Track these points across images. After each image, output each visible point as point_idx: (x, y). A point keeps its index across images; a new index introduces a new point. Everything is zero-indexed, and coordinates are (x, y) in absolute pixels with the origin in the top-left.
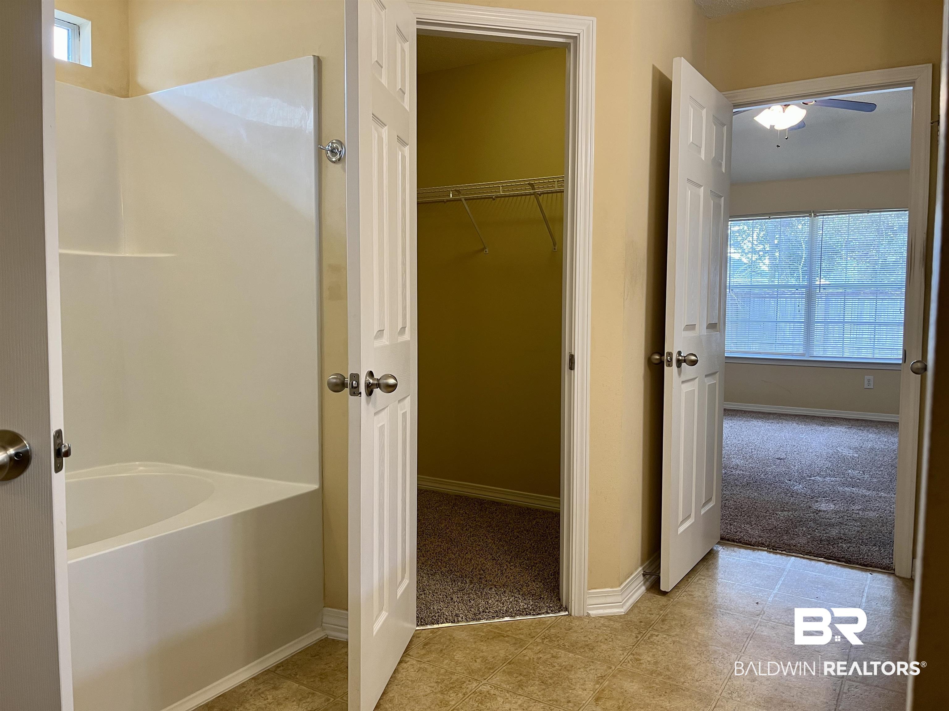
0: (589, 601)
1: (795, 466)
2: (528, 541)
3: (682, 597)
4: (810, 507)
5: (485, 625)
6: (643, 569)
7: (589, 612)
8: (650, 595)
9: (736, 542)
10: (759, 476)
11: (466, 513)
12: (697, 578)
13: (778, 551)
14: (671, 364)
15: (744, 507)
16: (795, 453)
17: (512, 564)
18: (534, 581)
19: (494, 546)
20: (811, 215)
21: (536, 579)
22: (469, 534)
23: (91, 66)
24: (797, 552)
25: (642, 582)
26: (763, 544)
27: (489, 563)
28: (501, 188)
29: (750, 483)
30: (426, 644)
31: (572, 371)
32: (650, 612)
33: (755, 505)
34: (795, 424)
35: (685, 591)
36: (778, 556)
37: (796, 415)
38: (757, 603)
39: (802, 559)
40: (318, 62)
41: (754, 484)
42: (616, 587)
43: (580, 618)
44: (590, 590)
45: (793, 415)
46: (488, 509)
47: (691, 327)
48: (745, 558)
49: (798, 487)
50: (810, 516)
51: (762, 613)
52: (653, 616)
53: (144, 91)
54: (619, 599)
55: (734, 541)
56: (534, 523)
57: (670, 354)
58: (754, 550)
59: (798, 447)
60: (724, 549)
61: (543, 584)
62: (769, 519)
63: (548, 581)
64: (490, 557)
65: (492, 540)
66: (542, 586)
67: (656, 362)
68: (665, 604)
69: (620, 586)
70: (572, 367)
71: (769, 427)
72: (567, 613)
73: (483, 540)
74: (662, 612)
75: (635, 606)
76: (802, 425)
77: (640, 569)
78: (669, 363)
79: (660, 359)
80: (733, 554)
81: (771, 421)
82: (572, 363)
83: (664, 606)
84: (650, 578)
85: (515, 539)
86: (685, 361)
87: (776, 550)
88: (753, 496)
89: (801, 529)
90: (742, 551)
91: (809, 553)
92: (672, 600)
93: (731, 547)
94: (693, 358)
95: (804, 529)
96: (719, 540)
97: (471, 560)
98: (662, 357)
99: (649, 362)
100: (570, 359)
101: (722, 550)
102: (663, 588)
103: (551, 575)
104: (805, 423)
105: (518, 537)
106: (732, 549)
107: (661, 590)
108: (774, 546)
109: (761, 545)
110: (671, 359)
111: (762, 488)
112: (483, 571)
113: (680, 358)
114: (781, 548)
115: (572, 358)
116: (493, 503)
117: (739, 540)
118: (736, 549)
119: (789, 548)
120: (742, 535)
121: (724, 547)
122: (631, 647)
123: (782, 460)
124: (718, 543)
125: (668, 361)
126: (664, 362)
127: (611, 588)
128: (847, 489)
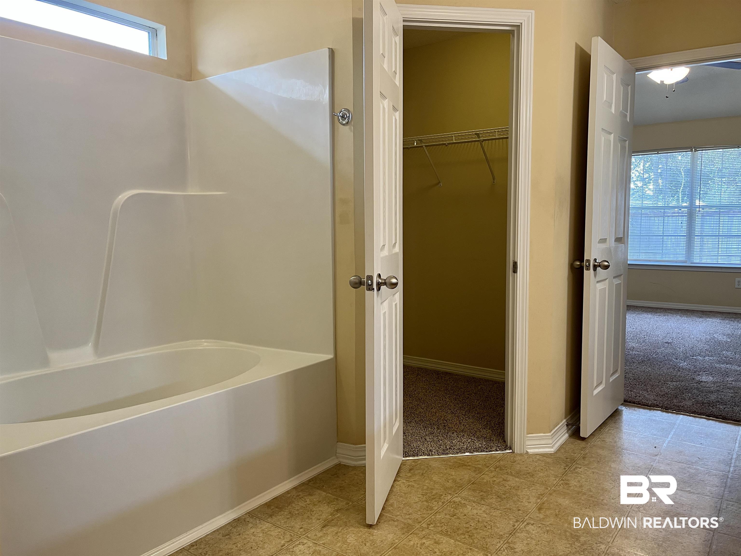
0: (528, 443)
1: (680, 348)
2: (476, 401)
3: (596, 441)
4: (694, 379)
5: (451, 458)
6: (567, 421)
7: (528, 450)
8: (572, 440)
9: (637, 404)
10: (652, 355)
11: (427, 381)
12: (607, 429)
13: (670, 411)
14: (589, 269)
15: (641, 378)
16: (680, 338)
17: (466, 416)
18: (484, 429)
19: (451, 404)
20: (692, 150)
21: (485, 427)
22: (432, 395)
23: (166, 59)
24: (685, 411)
25: (566, 431)
26: (657, 405)
27: (449, 416)
28: (454, 137)
29: (644, 361)
30: (410, 470)
31: (516, 274)
32: (574, 452)
33: (649, 377)
34: (678, 317)
35: (599, 438)
36: (670, 414)
37: (679, 310)
38: (655, 447)
39: (688, 417)
40: (332, 53)
41: (648, 361)
42: (547, 433)
43: (521, 455)
44: (528, 434)
45: (677, 310)
46: (443, 378)
47: (603, 241)
48: (644, 415)
49: (683, 364)
50: (694, 386)
51: (660, 454)
52: (576, 455)
53: (204, 76)
54: (550, 441)
55: (634, 403)
56: (479, 388)
57: (588, 261)
58: (650, 410)
59: (682, 334)
60: (627, 409)
61: (491, 430)
62: (661, 387)
63: (494, 428)
64: (449, 411)
65: (450, 399)
66: (491, 432)
67: (577, 267)
68: (584, 446)
69: (550, 432)
70: (515, 270)
71: (657, 319)
72: (511, 451)
73: (442, 399)
74: (582, 452)
75: (561, 447)
76: (685, 317)
77: (565, 420)
78: (588, 267)
79: (581, 265)
80: (635, 412)
81: (659, 314)
82: (515, 268)
83: (584, 448)
84: (571, 427)
85: (467, 399)
86: (599, 266)
87: (668, 410)
88: (648, 371)
89: (687, 395)
90: (641, 410)
91: (694, 412)
92: (590, 444)
93: (633, 407)
94: (606, 264)
95: (690, 395)
96: (623, 402)
97: (435, 413)
98: (582, 263)
99: (572, 267)
100: (513, 265)
101: (625, 409)
102: (582, 435)
103: (497, 425)
104: (686, 315)
105: (468, 397)
106: (633, 408)
107: (580, 437)
108: (666, 407)
109: (656, 406)
110: (589, 265)
111: (654, 365)
112: (446, 421)
113: (596, 264)
114: (672, 408)
115: (515, 265)
116: (447, 373)
117: (638, 402)
118: (636, 409)
119: (678, 408)
120: (641, 399)
121: (627, 407)
122: (561, 475)
123: (669, 344)
124: (622, 404)
125: (587, 266)
126: (583, 267)
127: (544, 434)
128: (722, 365)
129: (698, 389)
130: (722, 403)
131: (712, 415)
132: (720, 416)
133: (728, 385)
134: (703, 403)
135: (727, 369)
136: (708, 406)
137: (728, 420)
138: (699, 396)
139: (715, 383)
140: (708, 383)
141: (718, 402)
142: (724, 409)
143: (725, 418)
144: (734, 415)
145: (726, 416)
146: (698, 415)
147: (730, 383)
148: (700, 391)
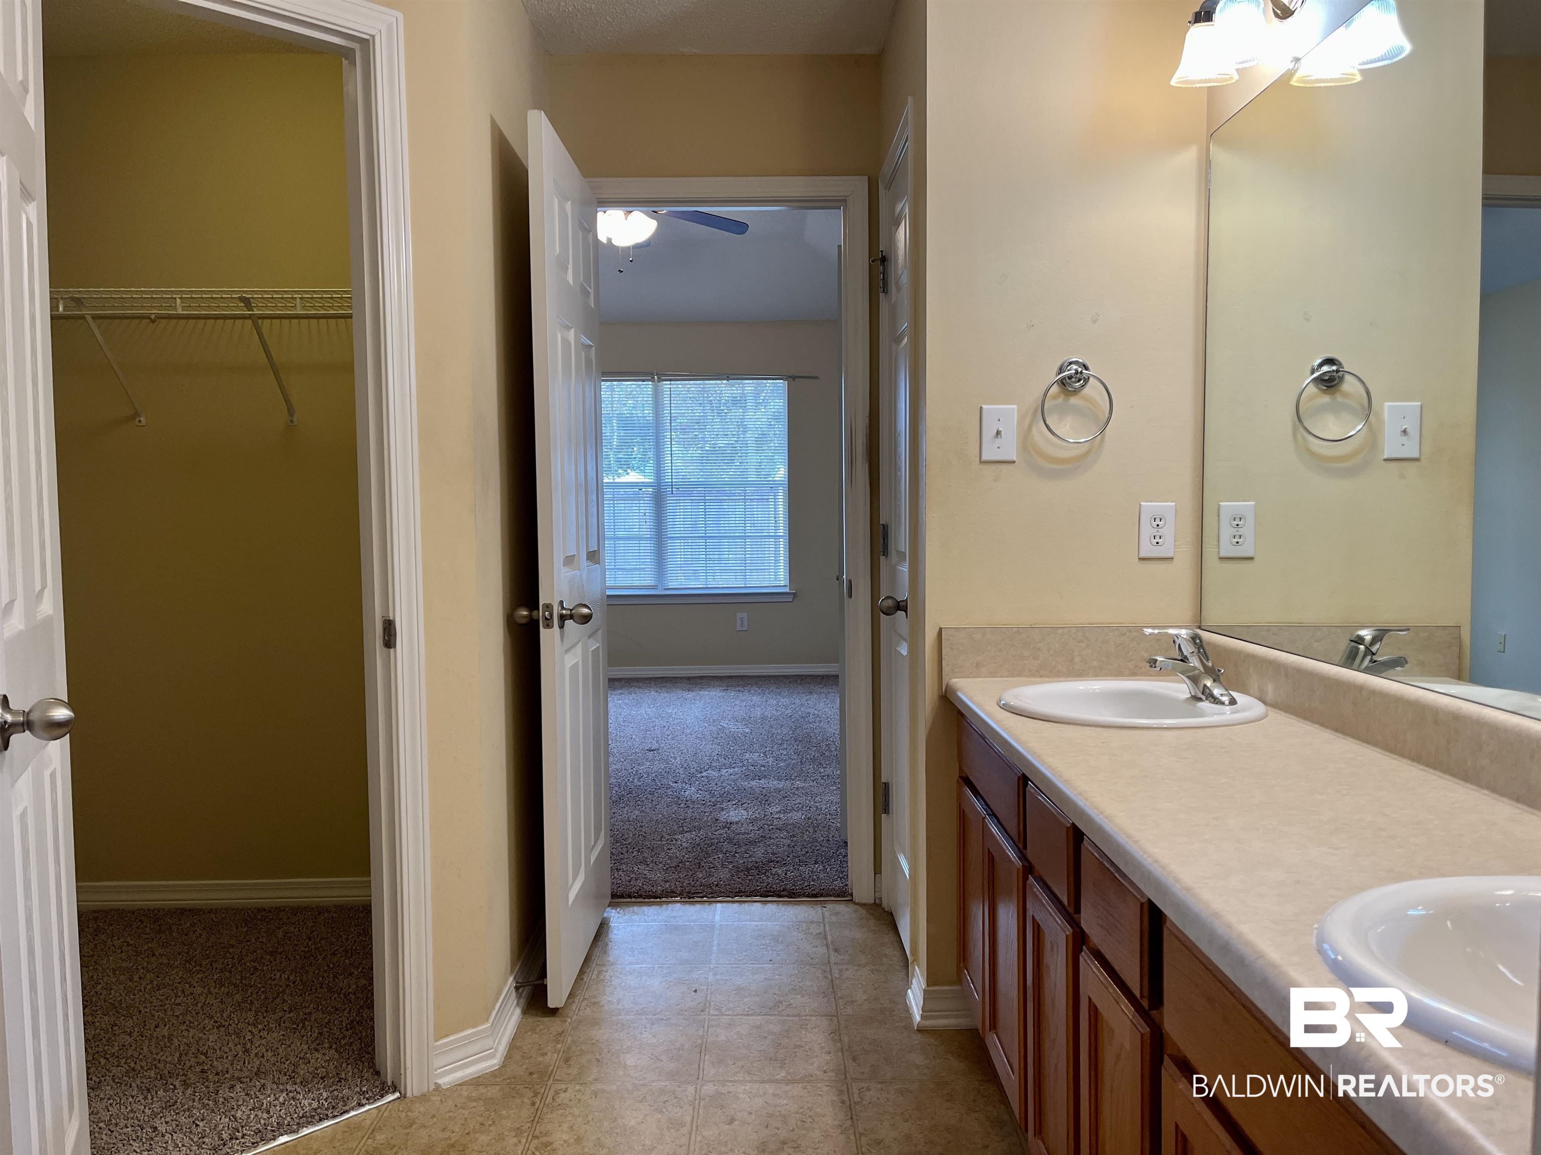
0: (438, 1062)
1: (675, 758)
2: (278, 975)
3: (581, 1009)
4: (717, 820)
6: (515, 978)
7: (438, 1081)
8: (531, 1020)
9: (635, 897)
10: (632, 782)
12: (596, 972)
14: (550, 624)
15: (627, 836)
16: (669, 737)
17: (260, 1026)
18: (317, 1050)
19: (211, 1000)
20: (654, 378)
21: (318, 1044)
24: (722, 895)
25: (515, 1002)
26: (673, 892)
27: (211, 1037)
31: (392, 650)
32: (541, 1052)
33: (641, 831)
34: (653, 693)
35: (584, 999)
36: (698, 906)
37: (650, 679)
38: (695, 991)
39: (730, 905)
41: (629, 796)
42: (482, 1024)
43: (425, 1098)
45: (647, 679)
48: (655, 921)
49: (690, 792)
51: (707, 1005)
52: (548, 1058)
54: (488, 1043)
55: (630, 897)
57: (548, 607)
58: (660, 904)
59: (670, 728)
60: (619, 913)
61: (336, 1051)
62: (669, 849)
63: (343, 1042)
64: (209, 1023)
65: (204, 987)
66: (337, 1056)
67: (524, 621)
68: (560, 1031)
69: (487, 1020)
70: (389, 641)
72: (398, 1095)
73: (183, 992)
74: (559, 1046)
75: (513, 1046)
76: (664, 693)
77: (511, 979)
78: (548, 622)
79: (531, 615)
80: (636, 917)
82: (390, 635)
83: (560, 1034)
84: (523, 991)
85: (252, 974)
86: (571, 617)
87: (693, 897)
88: (635, 817)
90: (645, 909)
91: (739, 893)
92: (569, 1020)
93: (628, 906)
94: (585, 611)
96: (609, 900)
97: (170, 1039)
98: (535, 613)
100: (384, 629)
101: (617, 915)
102: (551, 1004)
103: (347, 1030)
104: (665, 689)
106: (631, 909)
107: (550, 1007)
108: (689, 892)
109: (672, 894)
110: (551, 615)
111: (643, 801)
112: (205, 1054)
113: (564, 612)
114: (699, 892)
115: (389, 627)
117: (637, 893)
118: (636, 908)
119: (709, 890)
120: (641, 885)
121: (618, 909)
122: (530, 1124)
123: (655, 752)
124: (611, 905)
125: (546, 619)
126: (538, 621)
127: (474, 1027)
128: (753, 783)
129: (730, 840)
130: (778, 862)
131: (770, 891)
132: (783, 891)
133: (776, 822)
134: (748, 869)
135: (763, 788)
136: (758, 874)
137: (799, 896)
138: (736, 855)
139: (752, 822)
140: (742, 824)
141: (772, 862)
142: (786, 874)
143: (794, 894)
144: (806, 884)
145: (793, 889)
146: (747, 896)
147: (777, 818)
148: (735, 845)
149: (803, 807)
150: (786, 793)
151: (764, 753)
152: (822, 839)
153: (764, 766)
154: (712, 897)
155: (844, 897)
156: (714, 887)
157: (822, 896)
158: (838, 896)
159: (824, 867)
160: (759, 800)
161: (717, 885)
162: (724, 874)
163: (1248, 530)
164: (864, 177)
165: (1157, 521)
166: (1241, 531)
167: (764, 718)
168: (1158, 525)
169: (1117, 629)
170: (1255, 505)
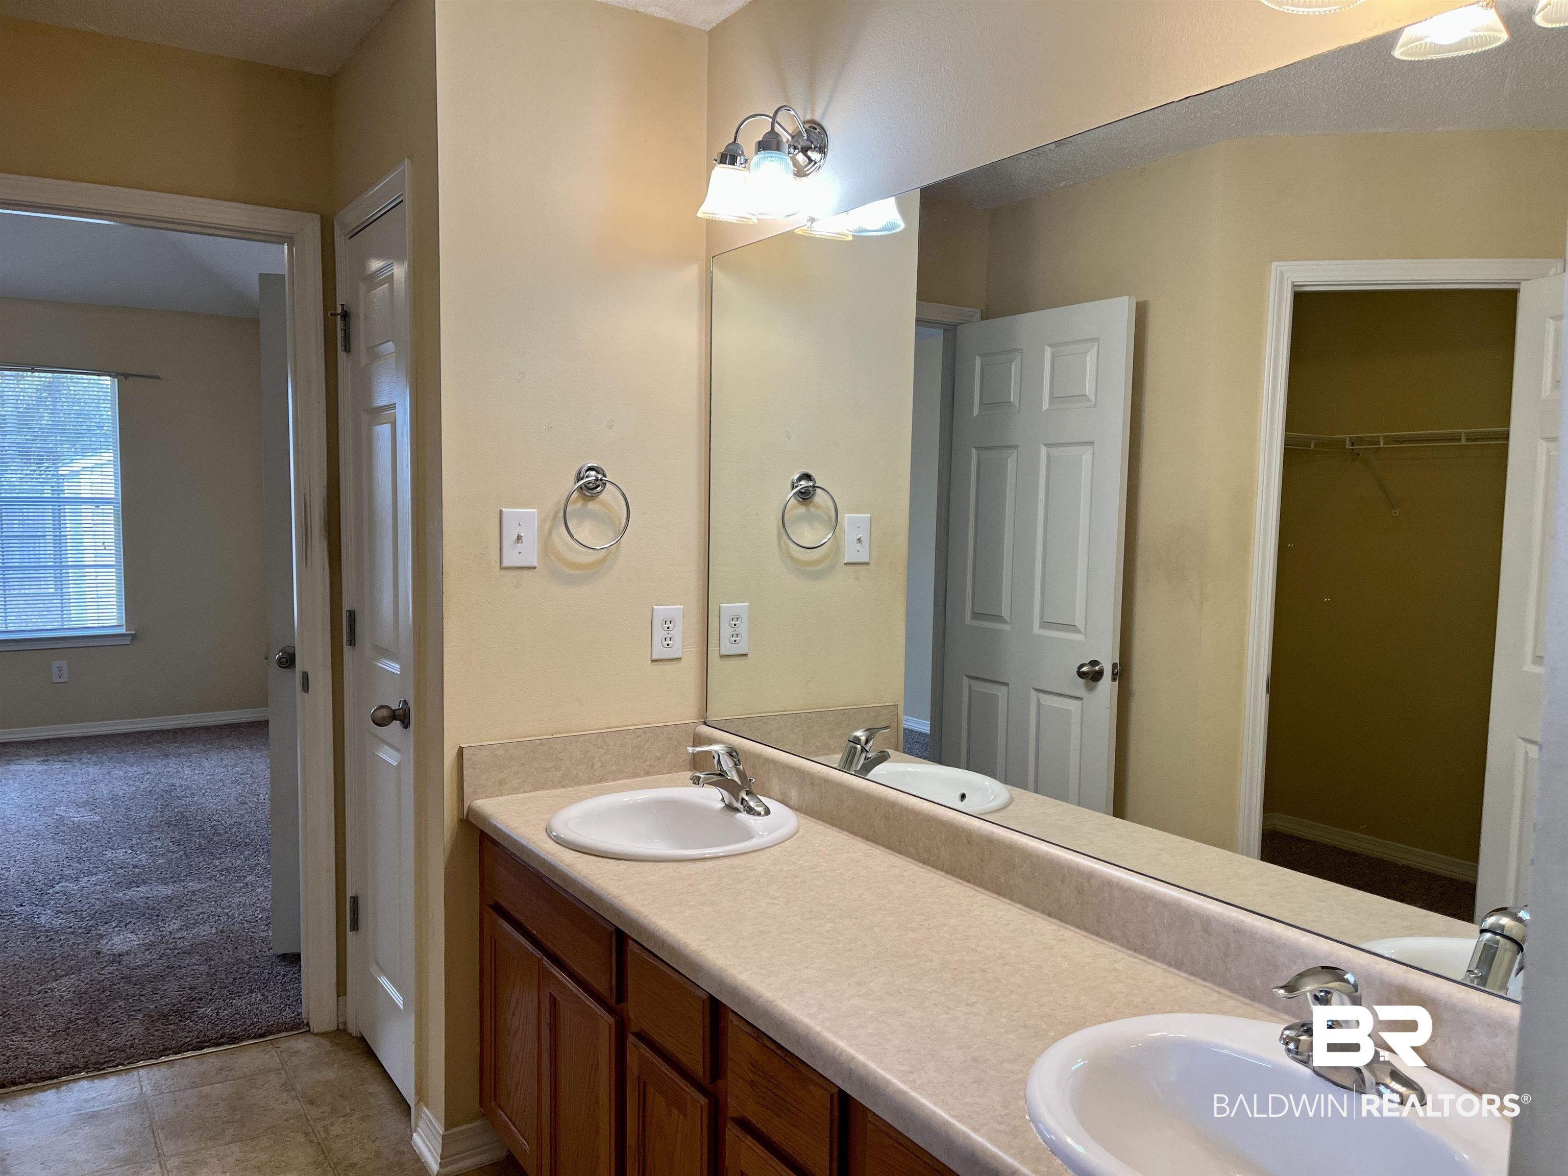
26: (73, 1067)
49: (47, 916)
50: (112, 973)
89: (116, 1005)
91: (165, 1052)
128: (130, 893)
129: (127, 979)
130: (201, 999)
131: (205, 1041)
132: (221, 1038)
133: (180, 944)
134: (165, 1016)
135: (147, 898)
136: (181, 1021)
137: (243, 1040)
138: (142, 998)
139: (149, 947)
140: (136, 954)
141: (193, 1000)
142: (218, 1014)
143: (236, 1038)
144: (248, 1022)
145: (234, 1033)
146: (176, 1053)
147: (180, 938)
148: (135, 984)
149: (209, 917)
150: (181, 901)
151: (131, 848)
152: (248, 956)
153: (136, 867)
154: (129, 1064)
155: (299, 1029)
156: (128, 1050)
157: (271, 1033)
158: (292, 1030)
159: (263, 995)
160: (147, 915)
161: (131, 1046)
162: (134, 1029)
163: (743, 629)
164: (316, 215)
165: (668, 622)
166: (739, 630)
167: (114, 798)
168: (668, 628)
169: (634, 732)
170: (749, 605)
